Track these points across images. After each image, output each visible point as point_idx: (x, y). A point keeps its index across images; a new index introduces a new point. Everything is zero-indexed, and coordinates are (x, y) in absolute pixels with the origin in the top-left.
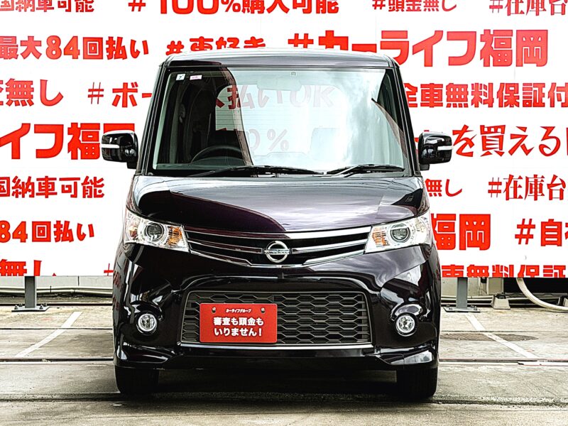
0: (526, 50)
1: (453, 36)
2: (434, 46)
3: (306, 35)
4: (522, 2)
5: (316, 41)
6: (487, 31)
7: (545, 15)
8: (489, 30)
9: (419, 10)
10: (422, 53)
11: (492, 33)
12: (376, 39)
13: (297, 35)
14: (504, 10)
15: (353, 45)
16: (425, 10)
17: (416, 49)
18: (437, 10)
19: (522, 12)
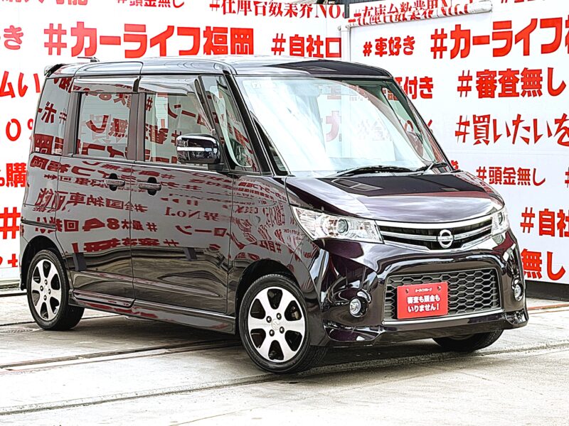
0: (238, 46)
1: (183, 31)
2: (168, 40)
3: (60, 25)
4: (234, 2)
5: (69, 32)
6: (208, 28)
7: (251, 14)
8: (210, 27)
9: (154, 5)
10: (158, 46)
11: (212, 30)
12: (121, 33)
13: (51, 25)
14: (221, 9)
15: (101, 37)
16: (159, 6)
17: (153, 43)
18: (169, 6)
19: (234, 12)
